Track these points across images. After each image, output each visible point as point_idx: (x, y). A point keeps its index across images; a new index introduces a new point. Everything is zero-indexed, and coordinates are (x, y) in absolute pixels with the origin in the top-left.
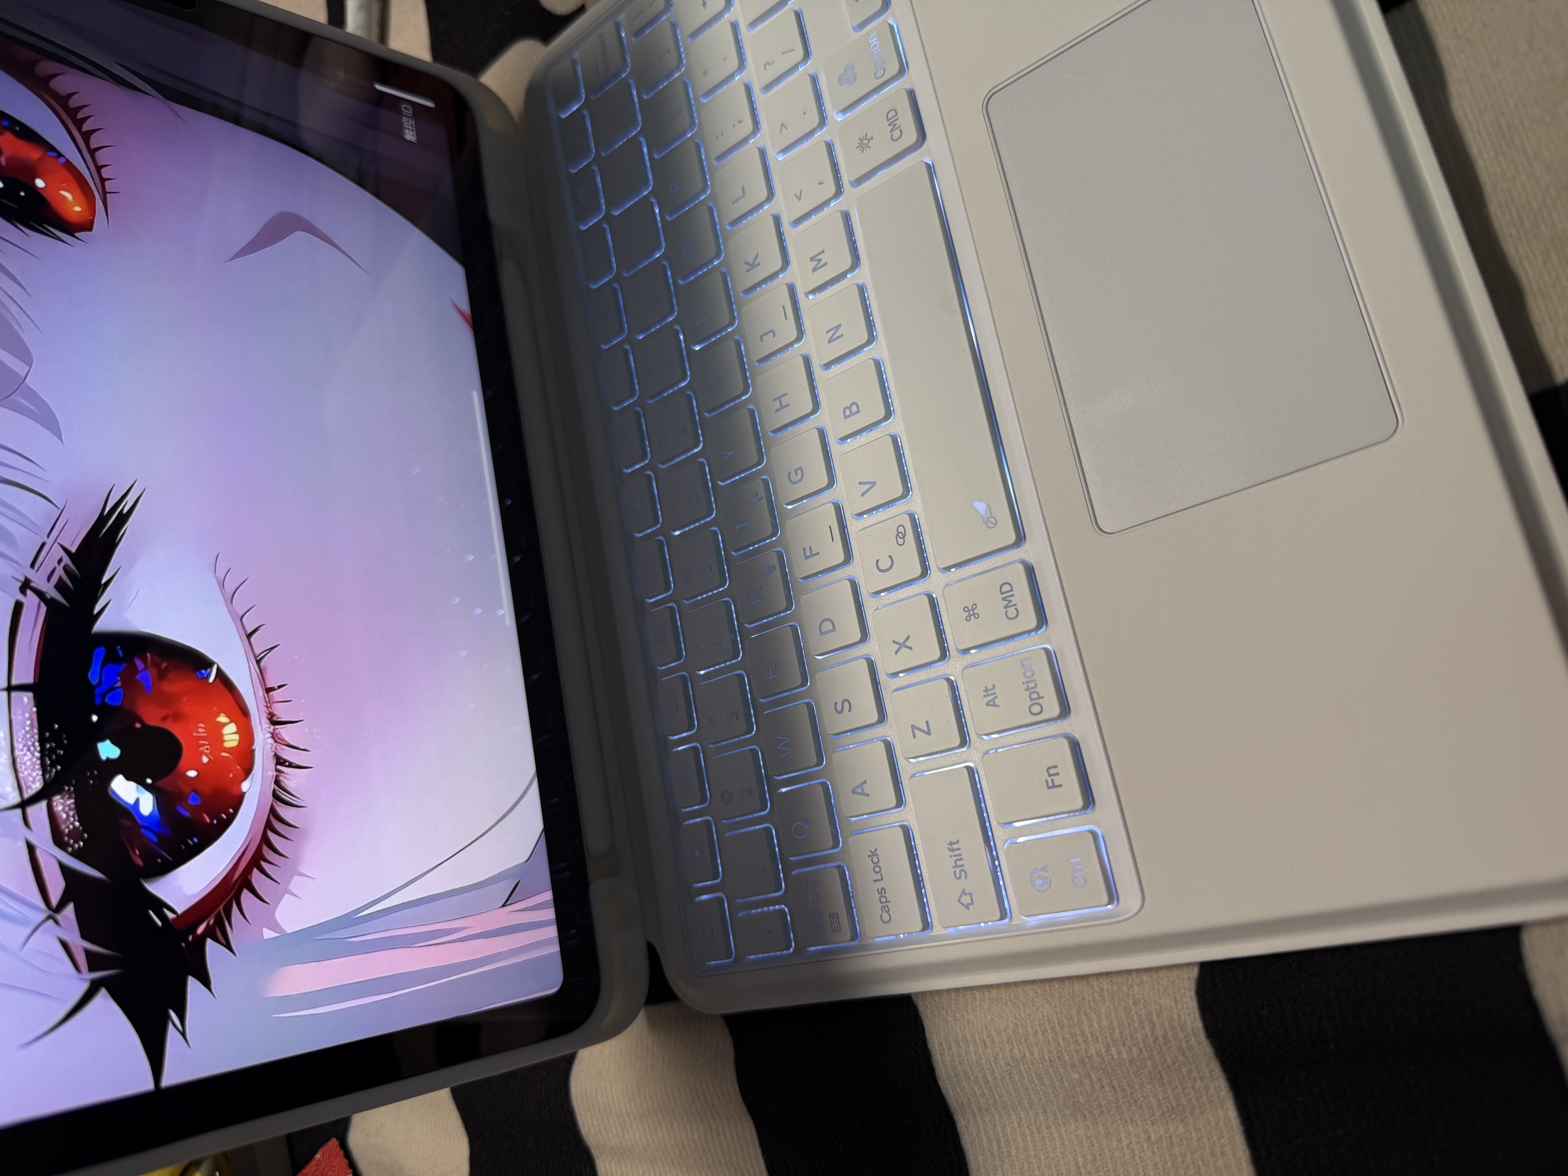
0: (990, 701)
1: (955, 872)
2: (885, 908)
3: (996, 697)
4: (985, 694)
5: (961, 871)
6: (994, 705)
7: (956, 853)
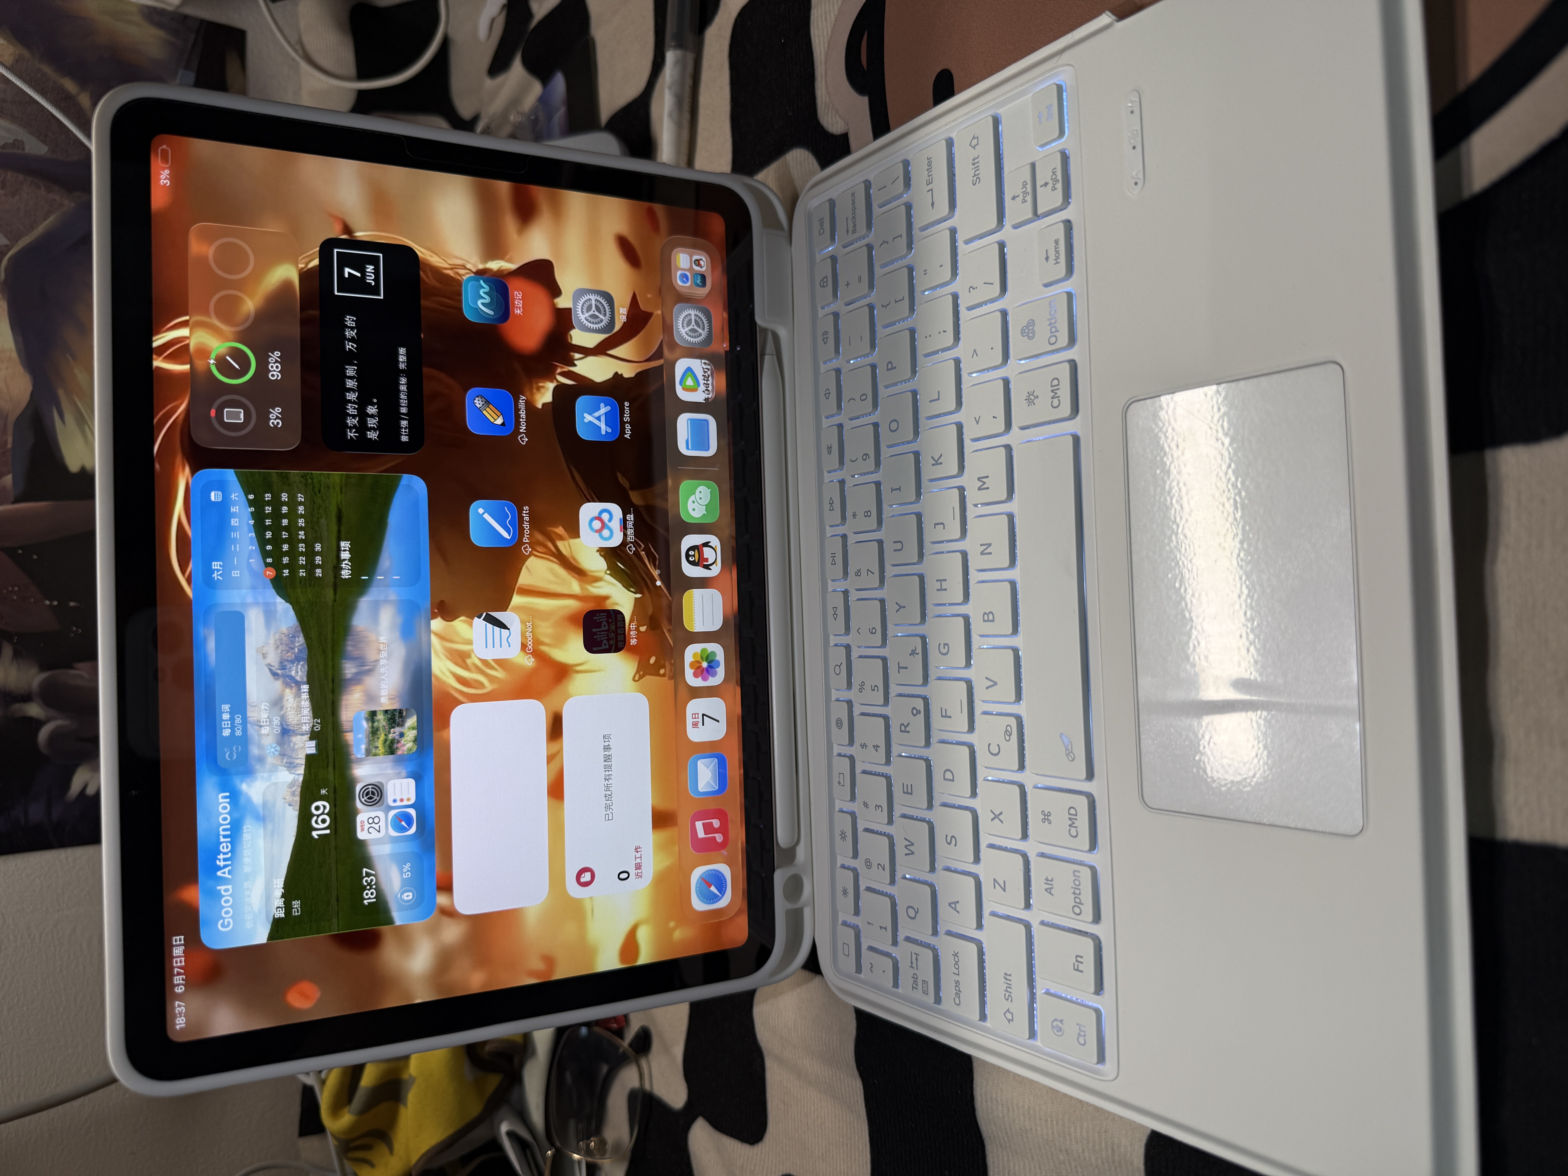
0: (1048, 889)
1: (1005, 994)
2: (958, 994)
3: (1052, 888)
4: (1046, 881)
5: (1009, 995)
6: (1050, 893)
7: (1008, 982)
